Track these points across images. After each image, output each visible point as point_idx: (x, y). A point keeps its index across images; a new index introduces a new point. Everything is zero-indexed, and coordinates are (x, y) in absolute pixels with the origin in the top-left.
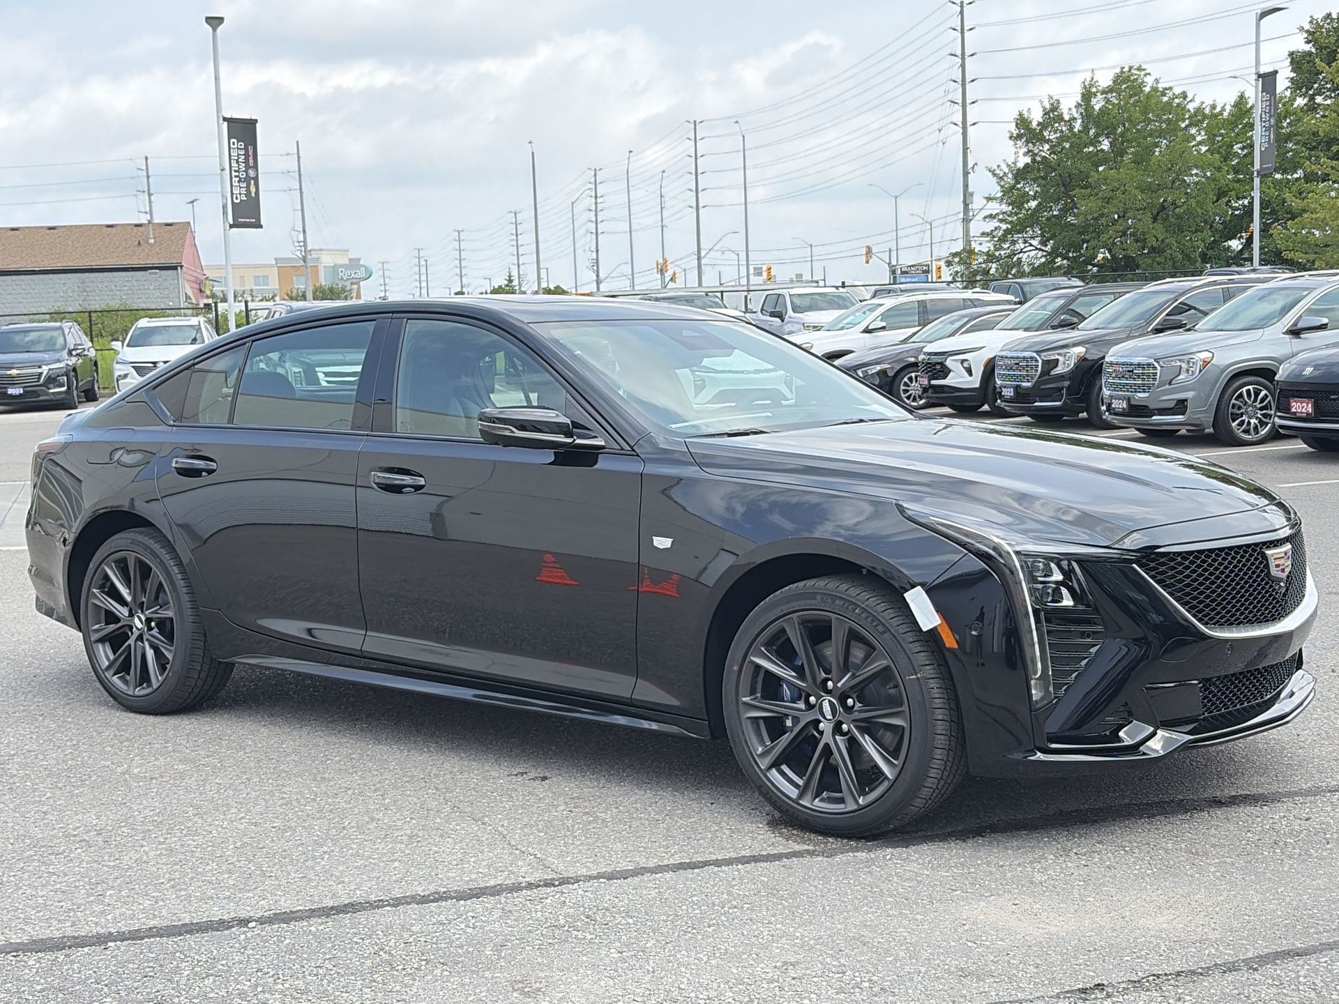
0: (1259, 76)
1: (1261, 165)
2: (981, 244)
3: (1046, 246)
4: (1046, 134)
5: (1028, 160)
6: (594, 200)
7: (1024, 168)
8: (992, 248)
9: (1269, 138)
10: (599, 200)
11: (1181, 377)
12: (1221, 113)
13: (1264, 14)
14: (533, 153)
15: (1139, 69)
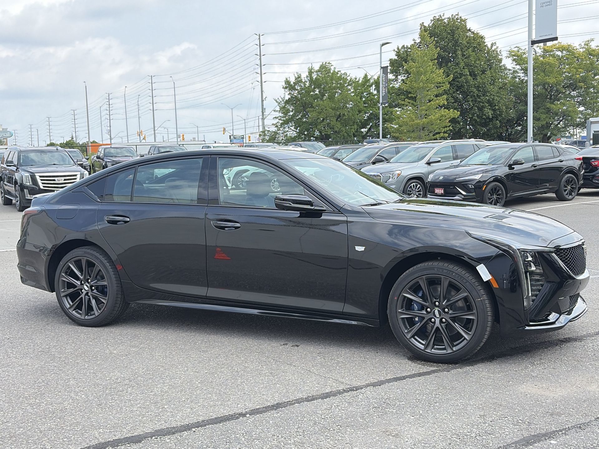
0: (382, 68)
1: (382, 101)
2: (269, 128)
3: (297, 130)
4: (296, 87)
5: (289, 97)
6: (108, 106)
7: (288, 100)
8: (276, 130)
9: (385, 91)
10: (110, 106)
11: (390, 180)
12: (358, 81)
13: (383, 45)
14: (86, 86)
15: (329, 63)
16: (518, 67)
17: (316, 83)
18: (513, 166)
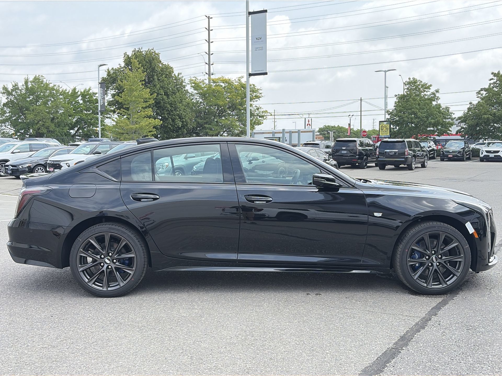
0: (100, 83)
1: (101, 109)
3: (13, 128)
4: (13, 93)
7: (6, 103)
9: (103, 101)
13: (101, 66)
16: (196, 92)
17: (30, 91)
18: (252, 162)
